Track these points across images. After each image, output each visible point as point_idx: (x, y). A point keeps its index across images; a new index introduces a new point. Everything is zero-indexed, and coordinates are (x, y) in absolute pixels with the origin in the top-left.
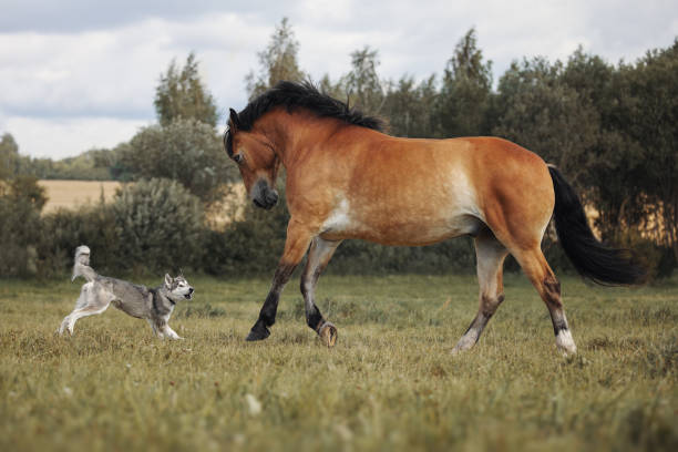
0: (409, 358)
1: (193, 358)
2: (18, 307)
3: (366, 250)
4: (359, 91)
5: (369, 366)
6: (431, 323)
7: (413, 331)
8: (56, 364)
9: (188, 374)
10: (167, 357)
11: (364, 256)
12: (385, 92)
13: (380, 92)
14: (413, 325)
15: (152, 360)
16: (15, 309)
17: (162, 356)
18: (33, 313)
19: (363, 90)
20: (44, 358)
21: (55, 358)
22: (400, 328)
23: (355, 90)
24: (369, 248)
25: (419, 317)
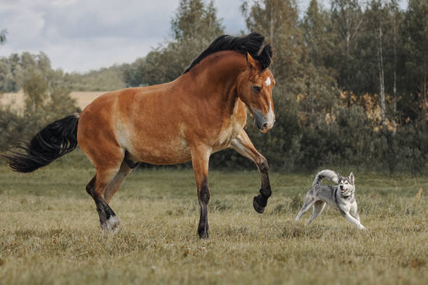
0: (391, 251)
1: (207, 256)
2: (56, 204)
3: (350, 146)
4: (342, 10)
5: (357, 260)
6: (408, 213)
7: (393, 220)
8: (91, 263)
9: (204, 272)
10: (185, 255)
11: (348, 151)
12: (363, 10)
13: (359, 10)
14: (393, 215)
15: (172, 259)
16: (54, 206)
17: (181, 253)
18: (68, 209)
19: (345, 8)
20: (80, 258)
21: (90, 258)
22: (382, 218)
23: (339, 9)
24: (354, 145)
25: (398, 208)
